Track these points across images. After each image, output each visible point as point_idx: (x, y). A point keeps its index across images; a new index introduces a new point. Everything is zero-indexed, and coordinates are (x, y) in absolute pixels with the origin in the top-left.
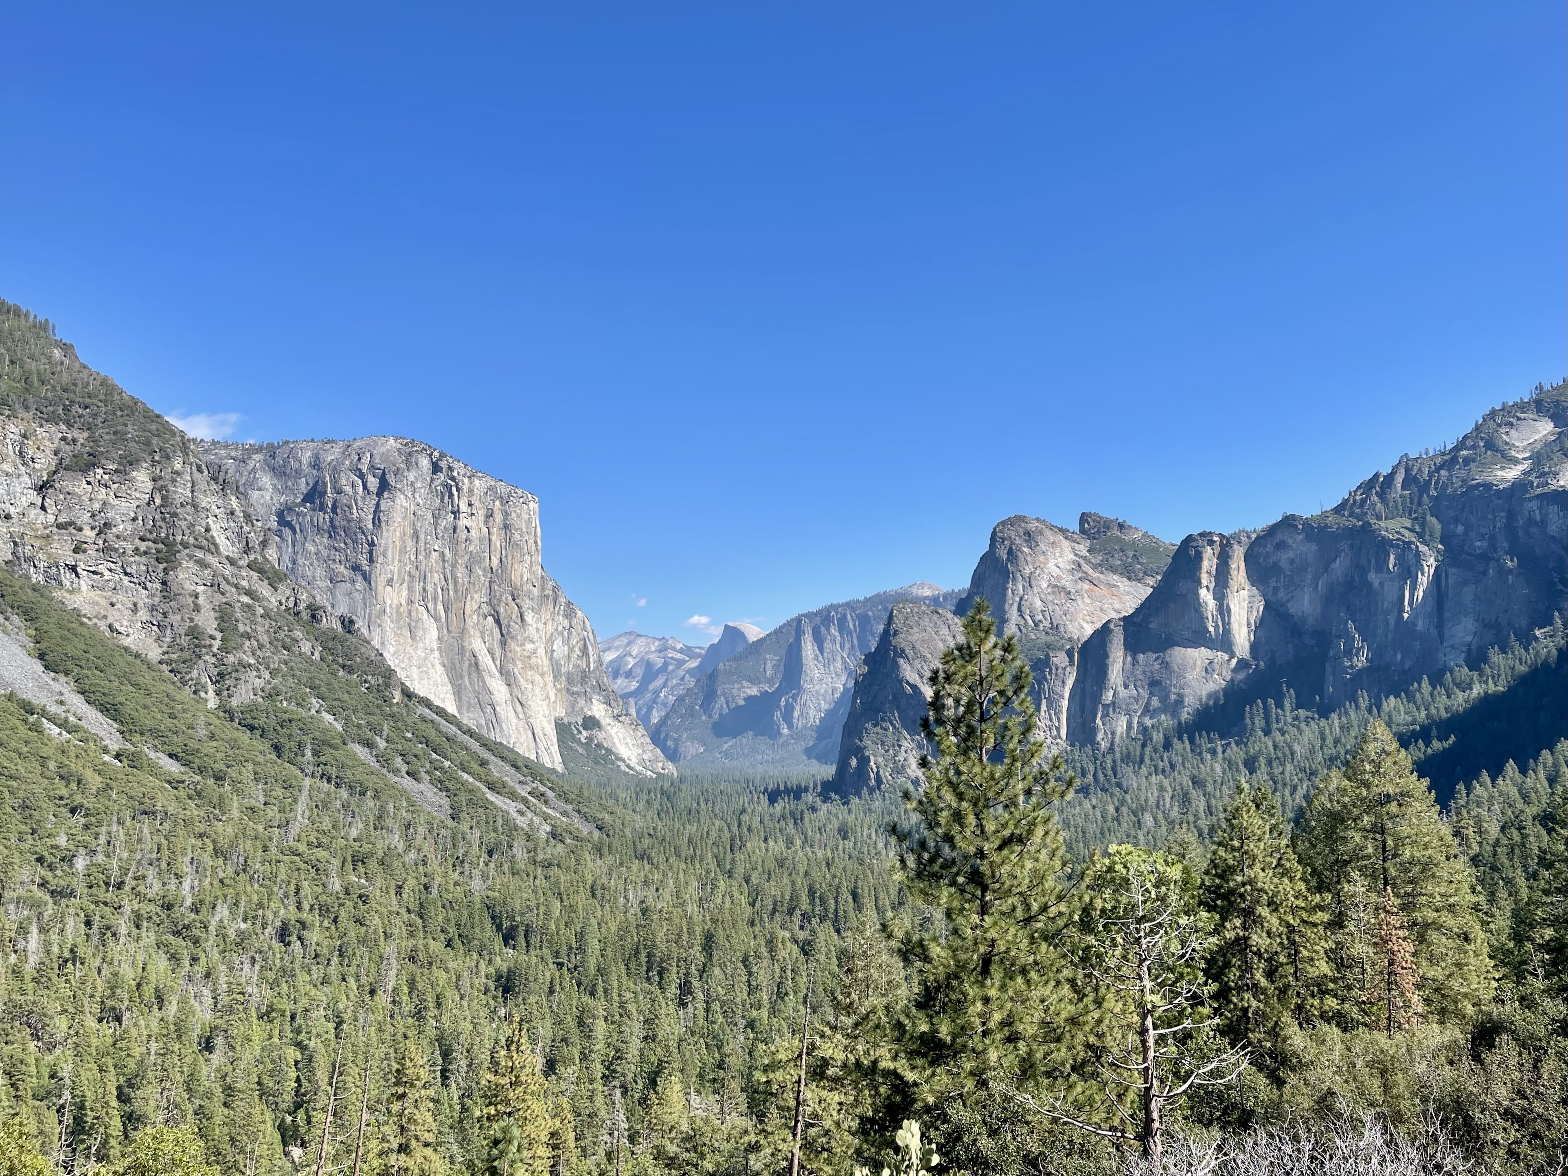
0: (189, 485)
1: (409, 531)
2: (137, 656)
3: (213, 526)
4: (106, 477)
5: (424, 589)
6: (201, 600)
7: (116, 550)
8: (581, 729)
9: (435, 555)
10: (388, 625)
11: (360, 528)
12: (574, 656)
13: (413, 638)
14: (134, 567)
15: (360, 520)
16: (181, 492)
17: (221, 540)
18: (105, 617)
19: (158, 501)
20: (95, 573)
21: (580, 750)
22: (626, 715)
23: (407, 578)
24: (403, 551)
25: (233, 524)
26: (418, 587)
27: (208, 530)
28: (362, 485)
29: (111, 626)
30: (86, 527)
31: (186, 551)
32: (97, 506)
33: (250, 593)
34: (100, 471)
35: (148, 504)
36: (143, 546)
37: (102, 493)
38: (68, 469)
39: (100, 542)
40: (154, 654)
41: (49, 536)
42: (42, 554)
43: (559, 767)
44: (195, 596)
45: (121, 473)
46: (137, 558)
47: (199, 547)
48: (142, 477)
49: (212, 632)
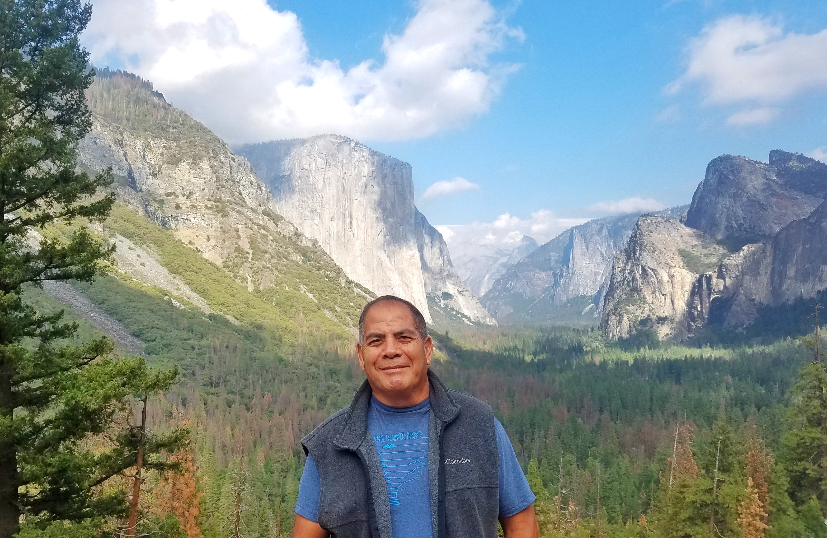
0: (229, 169)
1: (341, 189)
2: (212, 264)
3: (242, 192)
4: (188, 167)
5: (351, 222)
6: (241, 233)
7: (196, 207)
8: (441, 299)
9: (356, 202)
10: (333, 243)
11: (315, 188)
12: (435, 258)
13: (347, 251)
14: (206, 216)
15: (314, 184)
16: (225, 174)
17: (247, 199)
18: (194, 244)
19: (214, 179)
21: (442, 312)
22: (467, 291)
23: (341, 216)
24: (338, 201)
25: (252, 190)
26: (348, 221)
27: (240, 194)
28: (314, 164)
29: (197, 248)
30: (180, 195)
31: (231, 206)
32: (184, 183)
33: (264, 228)
34: (184, 164)
35: (209, 181)
36: (209, 204)
37: (187, 176)
38: (169, 163)
39: (188, 203)
40: (219, 262)
41: (162, 201)
42: (160, 211)
43: (430, 322)
44: (237, 230)
45: (195, 165)
46: (207, 211)
47: (237, 204)
48: (206, 166)
49: (247, 250)
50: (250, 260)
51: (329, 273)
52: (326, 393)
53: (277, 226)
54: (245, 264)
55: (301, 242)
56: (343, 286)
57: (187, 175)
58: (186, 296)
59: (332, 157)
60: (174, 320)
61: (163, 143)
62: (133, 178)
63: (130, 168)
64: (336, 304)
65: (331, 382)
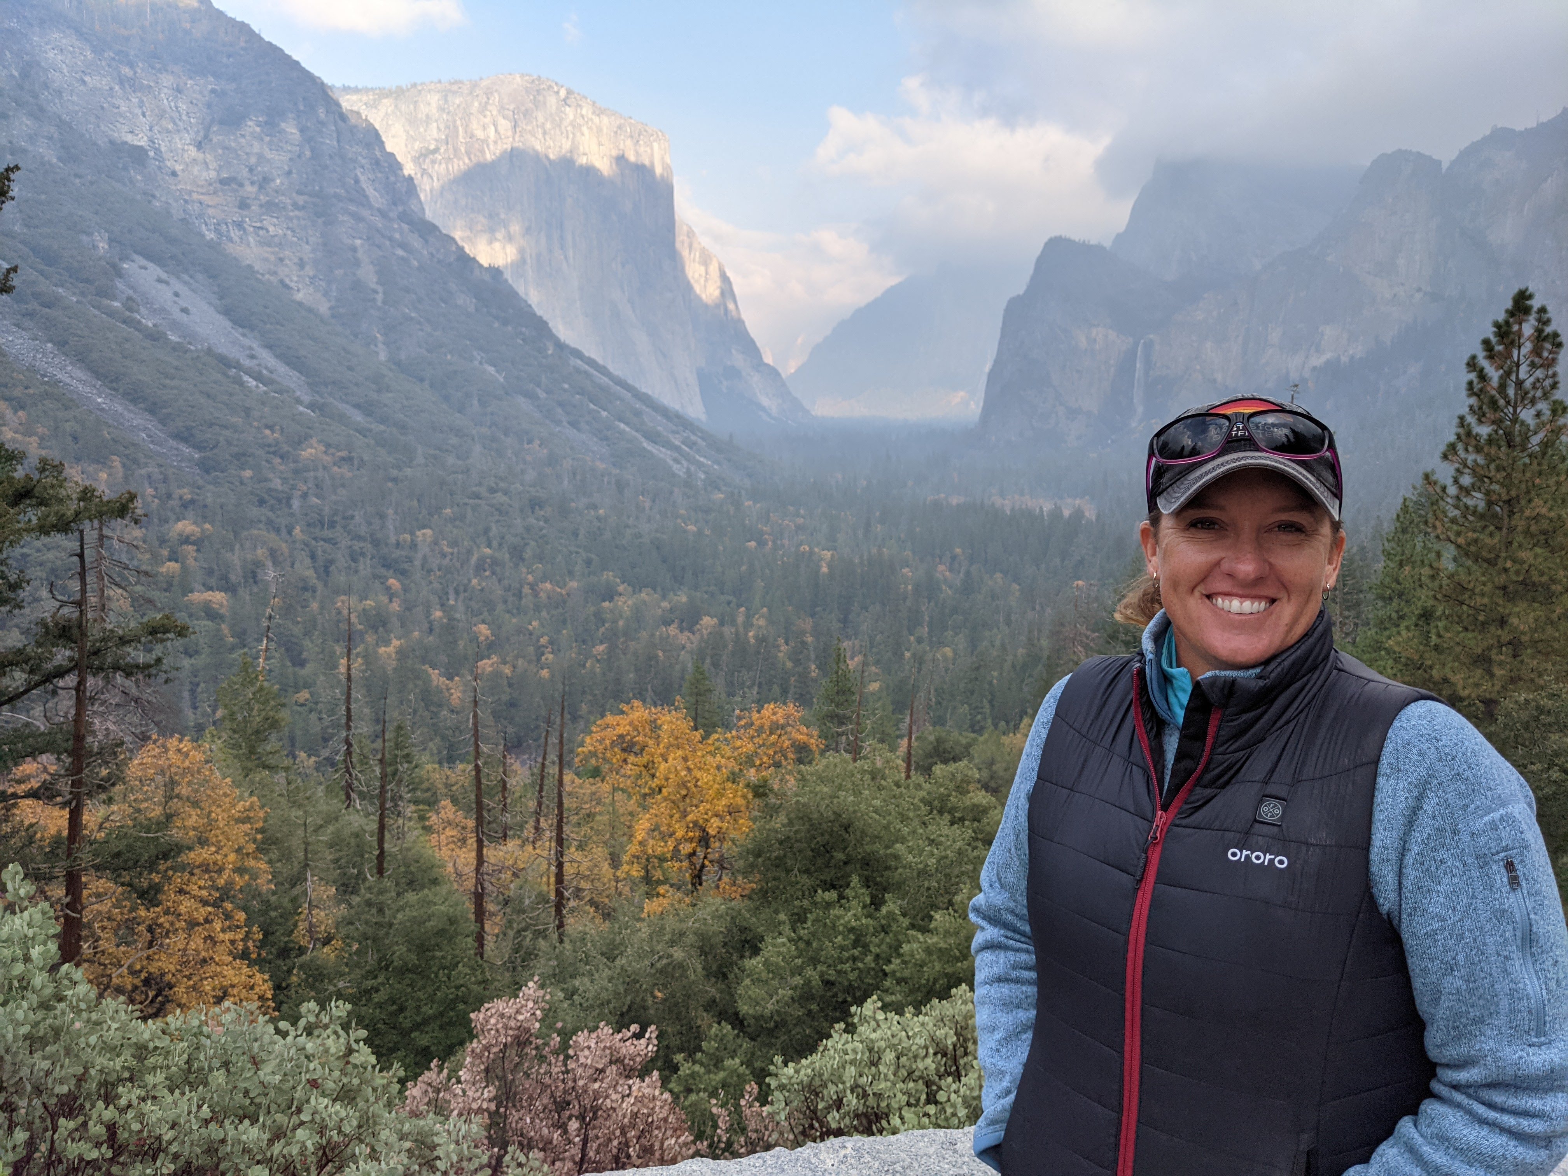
0: (335, 135)
2: (310, 310)
3: (362, 178)
4: (258, 129)
5: (562, 238)
6: (360, 254)
7: (276, 205)
8: (722, 379)
10: (531, 276)
13: (555, 289)
14: (295, 221)
16: (329, 142)
17: (371, 192)
18: (276, 273)
19: (308, 153)
20: (261, 228)
21: (722, 400)
22: (765, 365)
23: (544, 226)
25: (379, 175)
27: (357, 181)
28: (493, 128)
29: (282, 282)
30: (247, 183)
31: (341, 205)
32: (253, 160)
33: (403, 246)
34: (250, 123)
35: (299, 156)
36: (301, 200)
37: (256, 147)
38: (222, 122)
39: (262, 197)
40: (324, 308)
41: (215, 193)
42: (210, 211)
43: (703, 417)
44: (354, 249)
45: (271, 125)
46: (297, 213)
47: (351, 200)
48: (291, 128)
49: (374, 286)
50: (379, 303)
51: (524, 329)
52: (523, 539)
53: (426, 241)
54: (373, 312)
55: (472, 272)
56: (550, 352)
57: (256, 145)
58: (266, 368)
59: (524, 116)
60: (247, 411)
61: (210, 84)
62: (158, 151)
63: (151, 130)
64: (538, 385)
65: (532, 520)
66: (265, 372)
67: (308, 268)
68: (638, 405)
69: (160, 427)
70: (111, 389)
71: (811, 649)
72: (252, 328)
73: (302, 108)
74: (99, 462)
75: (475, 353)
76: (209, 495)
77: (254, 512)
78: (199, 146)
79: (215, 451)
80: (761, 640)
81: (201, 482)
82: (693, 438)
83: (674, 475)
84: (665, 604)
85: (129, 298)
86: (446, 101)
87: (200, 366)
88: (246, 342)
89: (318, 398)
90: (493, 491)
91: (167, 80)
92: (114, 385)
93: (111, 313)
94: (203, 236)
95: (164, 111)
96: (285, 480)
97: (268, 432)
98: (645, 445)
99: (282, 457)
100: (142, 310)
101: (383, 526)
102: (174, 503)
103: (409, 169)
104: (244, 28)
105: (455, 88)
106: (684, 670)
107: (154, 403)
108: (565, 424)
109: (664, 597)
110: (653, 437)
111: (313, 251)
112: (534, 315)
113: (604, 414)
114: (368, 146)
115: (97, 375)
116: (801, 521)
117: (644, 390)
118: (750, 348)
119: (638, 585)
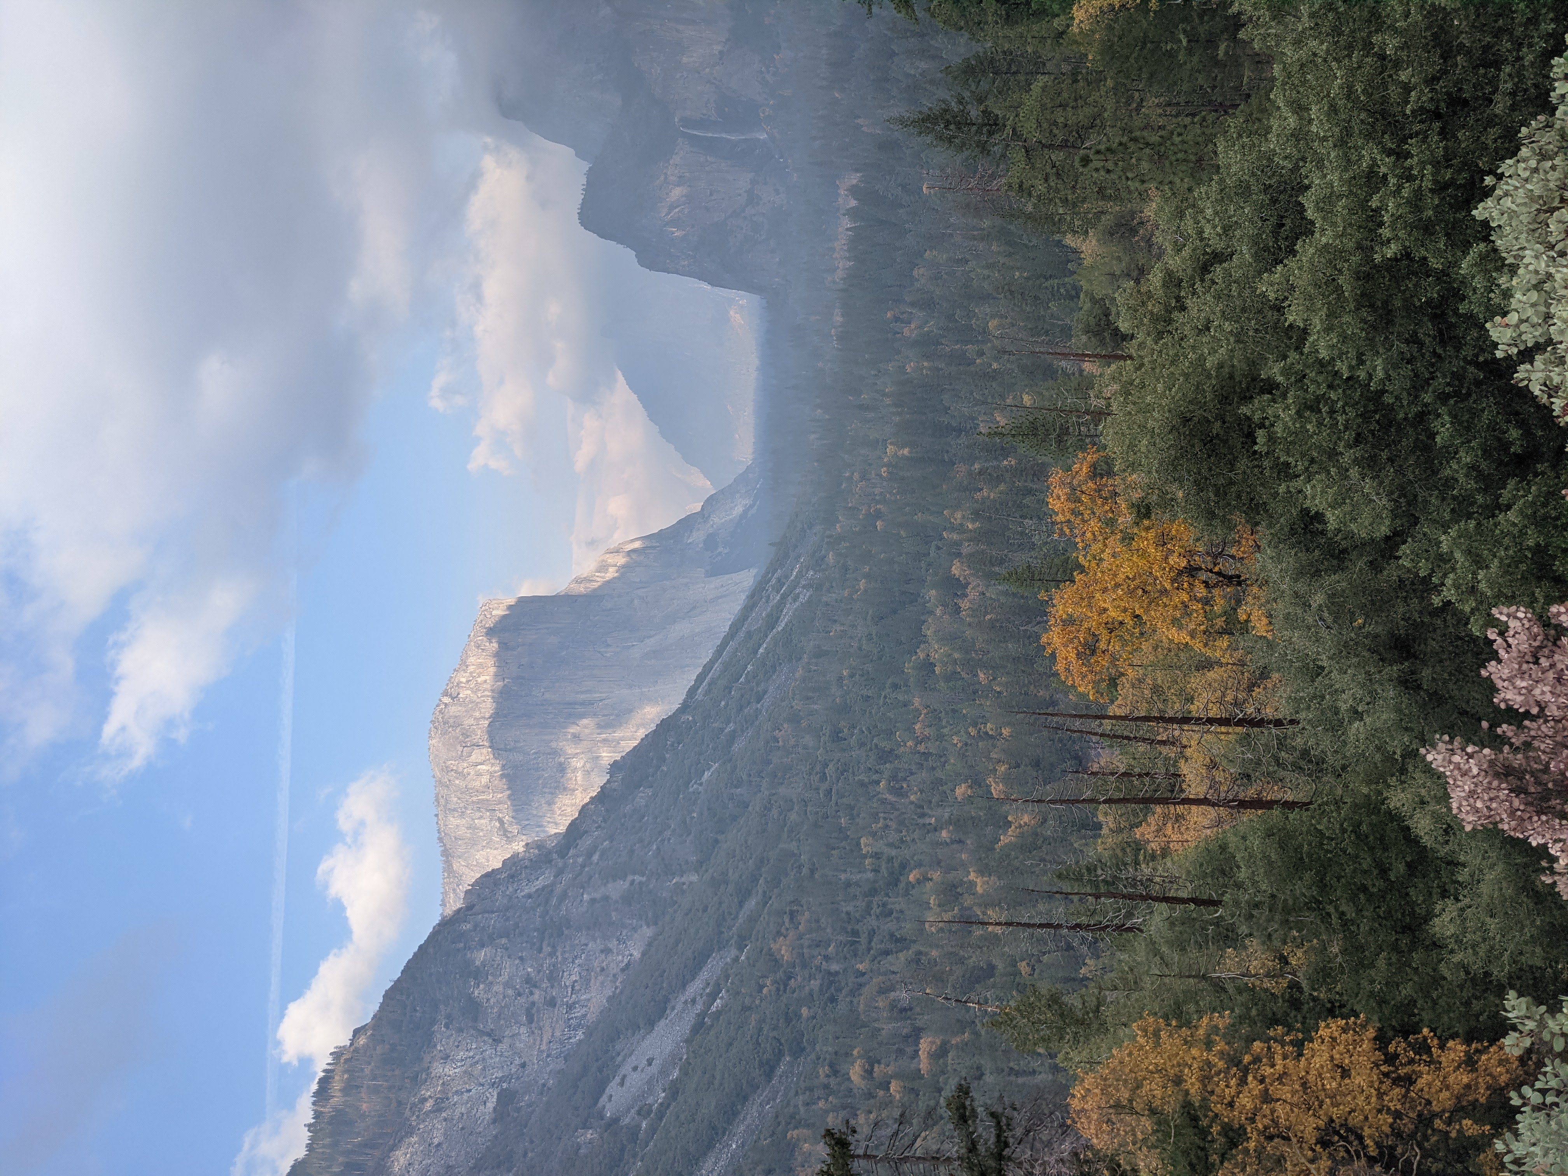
0: (486, 915)
2: (650, 945)
3: (526, 891)
4: (482, 986)
5: (582, 704)
6: (597, 895)
7: (551, 972)
9: (547, 696)
10: (620, 735)
11: (523, 766)
13: (631, 711)
14: (567, 955)
16: (493, 921)
17: (539, 883)
18: (614, 976)
19: (504, 941)
20: (573, 987)
23: (572, 720)
24: (545, 725)
25: (524, 875)
26: (581, 709)
27: (529, 896)
28: (479, 767)
29: (623, 970)
30: (531, 999)
31: (551, 912)
32: (510, 992)
33: (590, 855)
34: (476, 992)
35: (507, 949)
36: (547, 949)
37: (498, 988)
38: (475, 1020)
39: (544, 985)
40: (648, 932)
41: (541, 1029)
42: (558, 1034)
43: (753, 571)
44: (593, 901)
45: (478, 974)
46: (559, 954)
47: (547, 901)
48: (481, 956)
49: (627, 884)
50: (644, 879)
51: (668, 743)
52: (871, 750)
54: (651, 886)
55: (615, 790)
56: (690, 718)
57: (496, 988)
58: (704, 989)
59: (468, 737)
60: (746, 1009)
61: (440, 1029)
62: (502, 1080)
63: (483, 1085)
64: (722, 730)
65: (853, 741)
66: (708, 991)
67: (610, 946)
68: (742, 635)
69: (759, 1091)
70: (724, 1134)
71: (986, 465)
72: (667, 1000)
73: (462, 945)
74: (793, 1150)
75: (691, 790)
76: (825, 1049)
77: (842, 1006)
78: (497, 1041)
79: (783, 1041)
80: (977, 515)
81: (813, 1056)
82: (774, 581)
83: (809, 601)
84: (938, 612)
85: (639, 1113)
86: (455, 810)
87: (703, 1050)
88: (679, 1007)
89: (733, 941)
90: (823, 778)
91: (438, 1069)
92: (720, 1132)
93: (653, 1130)
94: (580, 1041)
95: (465, 1072)
96: (811, 977)
97: (765, 990)
98: (780, 629)
99: (790, 978)
100: (650, 1100)
101: (857, 884)
102: (833, 1081)
103: (518, 847)
104: (389, 995)
105: (442, 801)
106: (1006, 593)
107: (738, 1095)
108: (759, 706)
109: (931, 613)
110: (772, 621)
111: (594, 939)
112: (655, 731)
113: (750, 668)
114: (496, 884)
115: (710, 1146)
116: (856, 476)
117: (727, 629)
118: (687, 524)
119: (919, 639)
